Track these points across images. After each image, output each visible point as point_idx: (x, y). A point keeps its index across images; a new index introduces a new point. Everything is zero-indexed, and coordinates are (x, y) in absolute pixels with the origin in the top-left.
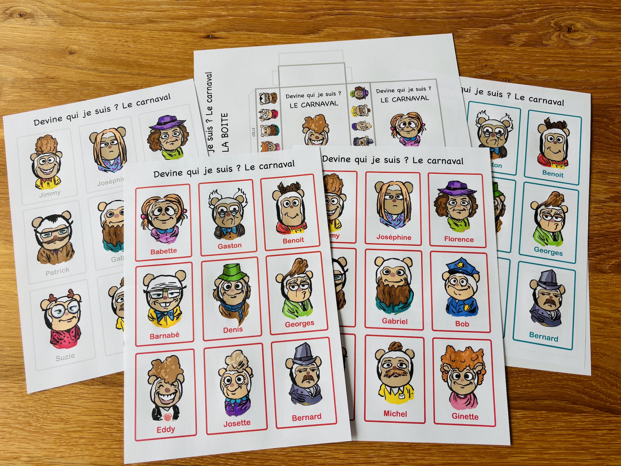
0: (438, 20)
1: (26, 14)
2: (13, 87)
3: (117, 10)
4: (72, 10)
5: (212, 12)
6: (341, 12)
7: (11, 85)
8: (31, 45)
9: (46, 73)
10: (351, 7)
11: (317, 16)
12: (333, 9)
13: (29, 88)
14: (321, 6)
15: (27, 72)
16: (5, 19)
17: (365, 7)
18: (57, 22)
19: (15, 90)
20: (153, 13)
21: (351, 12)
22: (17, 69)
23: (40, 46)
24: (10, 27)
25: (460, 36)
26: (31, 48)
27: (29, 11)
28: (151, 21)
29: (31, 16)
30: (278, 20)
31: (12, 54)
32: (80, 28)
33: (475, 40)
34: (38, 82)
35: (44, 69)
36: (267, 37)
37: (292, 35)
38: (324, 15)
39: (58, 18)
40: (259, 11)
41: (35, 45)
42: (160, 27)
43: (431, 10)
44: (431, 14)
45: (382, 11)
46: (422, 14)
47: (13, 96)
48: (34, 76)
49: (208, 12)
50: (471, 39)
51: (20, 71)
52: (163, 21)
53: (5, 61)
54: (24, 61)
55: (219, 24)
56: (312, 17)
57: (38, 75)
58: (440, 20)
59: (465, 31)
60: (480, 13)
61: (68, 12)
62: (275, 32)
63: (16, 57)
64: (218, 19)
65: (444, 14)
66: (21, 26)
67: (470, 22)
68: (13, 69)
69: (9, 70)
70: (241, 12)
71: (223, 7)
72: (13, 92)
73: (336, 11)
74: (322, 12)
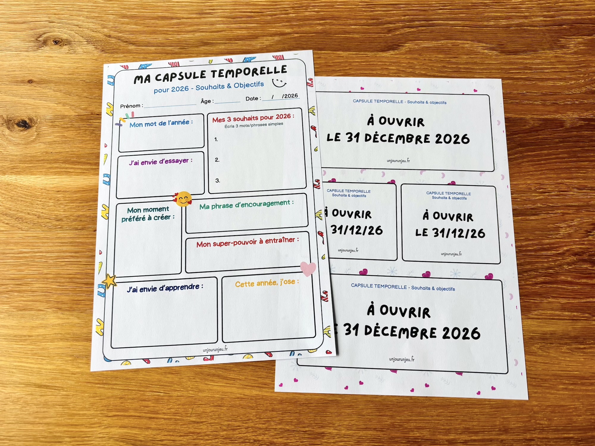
0: (536, 28)
1: (62, 40)
2: (54, 126)
3: (166, 33)
4: (115, 34)
5: (274, 30)
6: (423, 23)
7: (51, 124)
8: (70, 76)
9: (91, 109)
10: (433, 17)
11: (396, 29)
12: (413, 21)
13: (71, 127)
14: (398, 17)
15: (68, 107)
16: (39, 47)
17: (449, 16)
18: (98, 48)
19: (56, 130)
20: (207, 34)
21: (434, 23)
22: (56, 105)
23: (81, 77)
24: (45, 57)
25: (563, 46)
26: (70, 79)
27: (65, 36)
28: (206, 44)
29: (68, 42)
30: (351, 36)
31: (49, 87)
32: (126, 55)
33: (580, 50)
34: (82, 120)
35: (87, 104)
36: (340, 55)
37: (368, 52)
38: (403, 27)
39: (99, 44)
40: (328, 27)
41: (74, 76)
42: (216, 49)
43: (526, 17)
44: (526, 21)
45: (470, 20)
46: (516, 21)
47: (53, 137)
48: (76, 112)
49: (270, 29)
50: (576, 49)
51: (60, 108)
52: (220, 43)
53: (42, 95)
54: (64, 95)
55: (284, 44)
56: (390, 31)
57: (82, 111)
58: (538, 28)
59: (567, 40)
60: (582, 19)
61: (110, 36)
62: (349, 50)
63: (54, 91)
64: (281, 37)
65: (541, 21)
66: (58, 55)
67: (572, 30)
68: (51, 105)
69: (46, 107)
70: (307, 29)
71: (287, 24)
72: (53, 132)
73: (417, 23)
74: (401, 25)
